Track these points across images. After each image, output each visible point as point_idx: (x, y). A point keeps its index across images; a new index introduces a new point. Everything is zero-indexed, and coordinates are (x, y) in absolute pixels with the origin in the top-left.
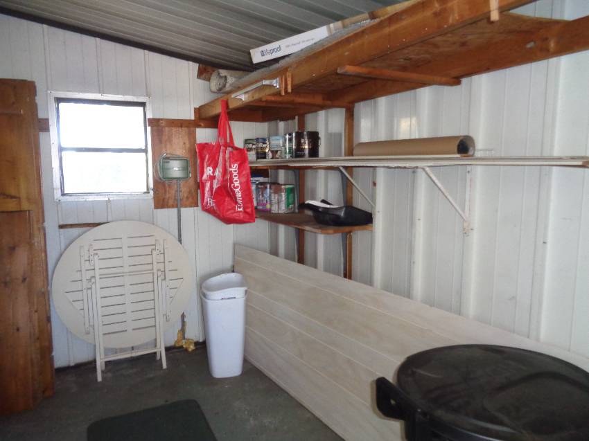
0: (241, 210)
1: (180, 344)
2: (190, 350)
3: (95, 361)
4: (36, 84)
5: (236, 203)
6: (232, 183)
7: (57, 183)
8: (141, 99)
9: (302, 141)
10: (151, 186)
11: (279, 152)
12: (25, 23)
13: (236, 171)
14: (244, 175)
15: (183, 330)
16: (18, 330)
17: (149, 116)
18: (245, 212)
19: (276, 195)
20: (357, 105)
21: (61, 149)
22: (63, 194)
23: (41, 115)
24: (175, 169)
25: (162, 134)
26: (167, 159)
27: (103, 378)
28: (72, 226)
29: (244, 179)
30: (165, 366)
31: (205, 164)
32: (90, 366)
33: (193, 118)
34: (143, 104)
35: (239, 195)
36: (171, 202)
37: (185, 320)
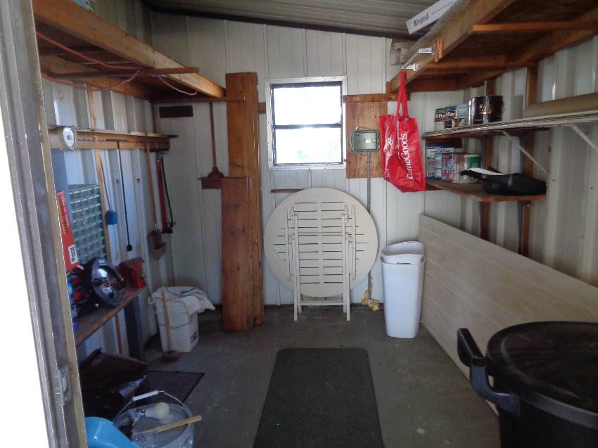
0: (412, 178)
1: (366, 303)
2: (374, 310)
3: (293, 305)
4: (258, 75)
5: (407, 171)
6: (402, 152)
7: (271, 156)
8: (338, 79)
9: (481, 107)
10: (345, 157)
11: (463, 121)
12: (251, 25)
13: (405, 140)
14: (414, 144)
15: (369, 291)
16: (238, 268)
17: (345, 93)
18: (415, 180)
19: (458, 165)
20: (541, 63)
21: (275, 127)
22: (275, 164)
23: (261, 100)
24: (369, 141)
25: (355, 110)
26: (359, 132)
27: (298, 319)
28: (280, 191)
29: (413, 149)
30: (348, 319)
31: (386, 135)
32: (290, 307)
33: (384, 92)
34: (339, 83)
35: (409, 163)
36: (362, 172)
37: (372, 281)
